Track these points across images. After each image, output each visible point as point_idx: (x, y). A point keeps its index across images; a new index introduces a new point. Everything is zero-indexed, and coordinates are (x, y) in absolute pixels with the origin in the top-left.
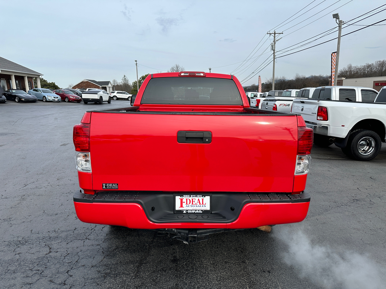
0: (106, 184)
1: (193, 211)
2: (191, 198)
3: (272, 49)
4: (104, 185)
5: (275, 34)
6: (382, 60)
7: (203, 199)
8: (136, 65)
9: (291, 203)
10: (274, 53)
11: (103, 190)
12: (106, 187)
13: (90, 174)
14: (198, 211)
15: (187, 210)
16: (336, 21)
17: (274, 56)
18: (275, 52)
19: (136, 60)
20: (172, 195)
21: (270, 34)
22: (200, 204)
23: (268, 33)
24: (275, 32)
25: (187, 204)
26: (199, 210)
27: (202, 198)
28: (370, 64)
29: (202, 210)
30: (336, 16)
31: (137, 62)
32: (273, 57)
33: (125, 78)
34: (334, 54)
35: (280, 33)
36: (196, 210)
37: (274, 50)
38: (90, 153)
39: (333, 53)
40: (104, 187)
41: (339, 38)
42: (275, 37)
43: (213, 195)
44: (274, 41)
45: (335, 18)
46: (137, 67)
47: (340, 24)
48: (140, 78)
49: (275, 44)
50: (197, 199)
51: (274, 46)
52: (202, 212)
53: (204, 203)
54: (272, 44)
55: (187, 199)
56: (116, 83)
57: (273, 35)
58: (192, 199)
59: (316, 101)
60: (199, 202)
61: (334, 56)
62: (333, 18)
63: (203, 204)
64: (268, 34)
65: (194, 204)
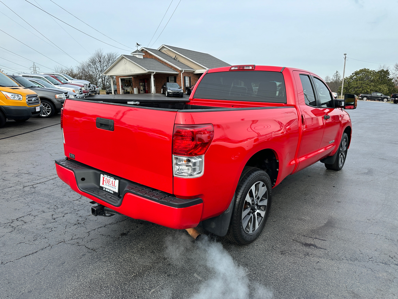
0: (71, 154)
1: (109, 191)
7: (115, 182)
8: (345, 59)
9: (159, 203)
12: (70, 156)
15: (106, 188)
19: (345, 53)
20: (99, 172)
25: (106, 183)
31: (346, 56)
33: (337, 74)
36: (110, 190)
43: (121, 180)
46: (345, 61)
48: (353, 74)
52: (113, 193)
53: (115, 186)
55: (106, 179)
56: (329, 80)
58: (109, 180)
60: (112, 184)
65: (110, 184)
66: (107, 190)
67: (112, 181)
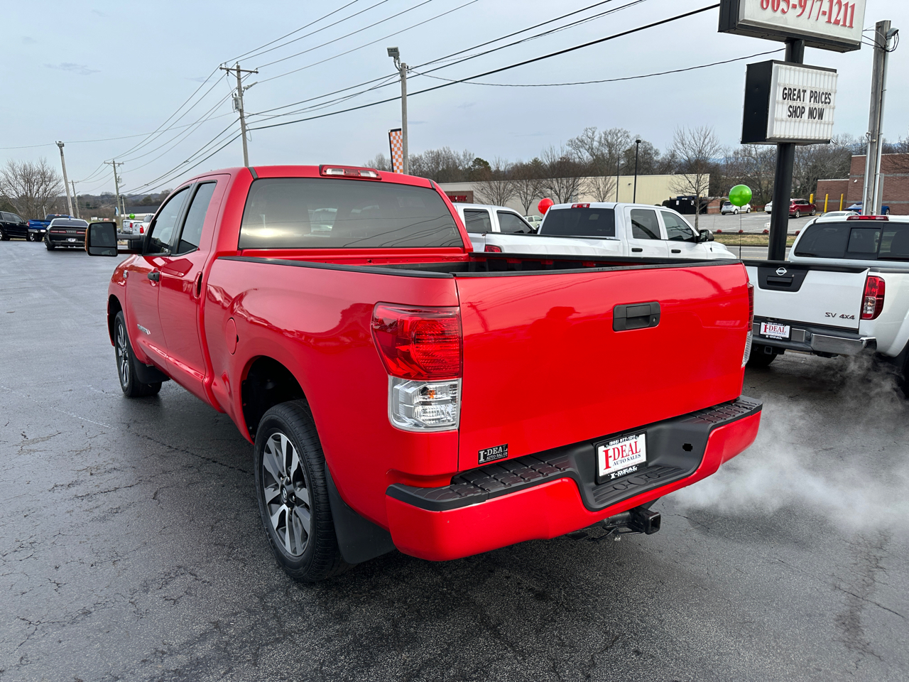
0: (486, 451)
1: (625, 471)
2: (621, 444)
3: (237, 108)
4: (482, 453)
5: (239, 71)
6: (435, 150)
7: (636, 442)
10: (242, 117)
11: (481, 465)
12: (485, 457)
13: (456, 433)
14: (630, 469)
15: (616, 472)
16: (395, 62)
17: (243, 125)
18: (245, 115)
20: (590, 447)
21: (228, 70)
22: (633, 453)
23: (223, 66)
24: (238, 67)
25: (615, 459)
26: (632, 467)
27: (635, 440)
28: (416, 156)
29: (636, 466)
30: (394, 52)
32: (240, 126)
34: (394, 133)
35: (251, 72)
36: (628, 468)
37: (241, 111)
38: (460, 379)
39: (392, 131)
40: (482, 460)
41: (404, 97)
42: (239, 79)
43: (650, 430)
44: (239, 88)
45: (393, 58)
47: (403, 70)
49: (241, 95)
50: (627, 443)
51: (240, 101)
52: (636, 469)
53: (638, 451)
54: (236, 95)
55: (614, 449)
57: (235, 73)
58: (622, 447)
59: (480, 236)
60: (632, 450)
61: (394, 138)
62: (390, 56)
63: (636, 452)
64: (221, 68)
65: (624, 455)
66: (619, 474)
67: (630, 445)
